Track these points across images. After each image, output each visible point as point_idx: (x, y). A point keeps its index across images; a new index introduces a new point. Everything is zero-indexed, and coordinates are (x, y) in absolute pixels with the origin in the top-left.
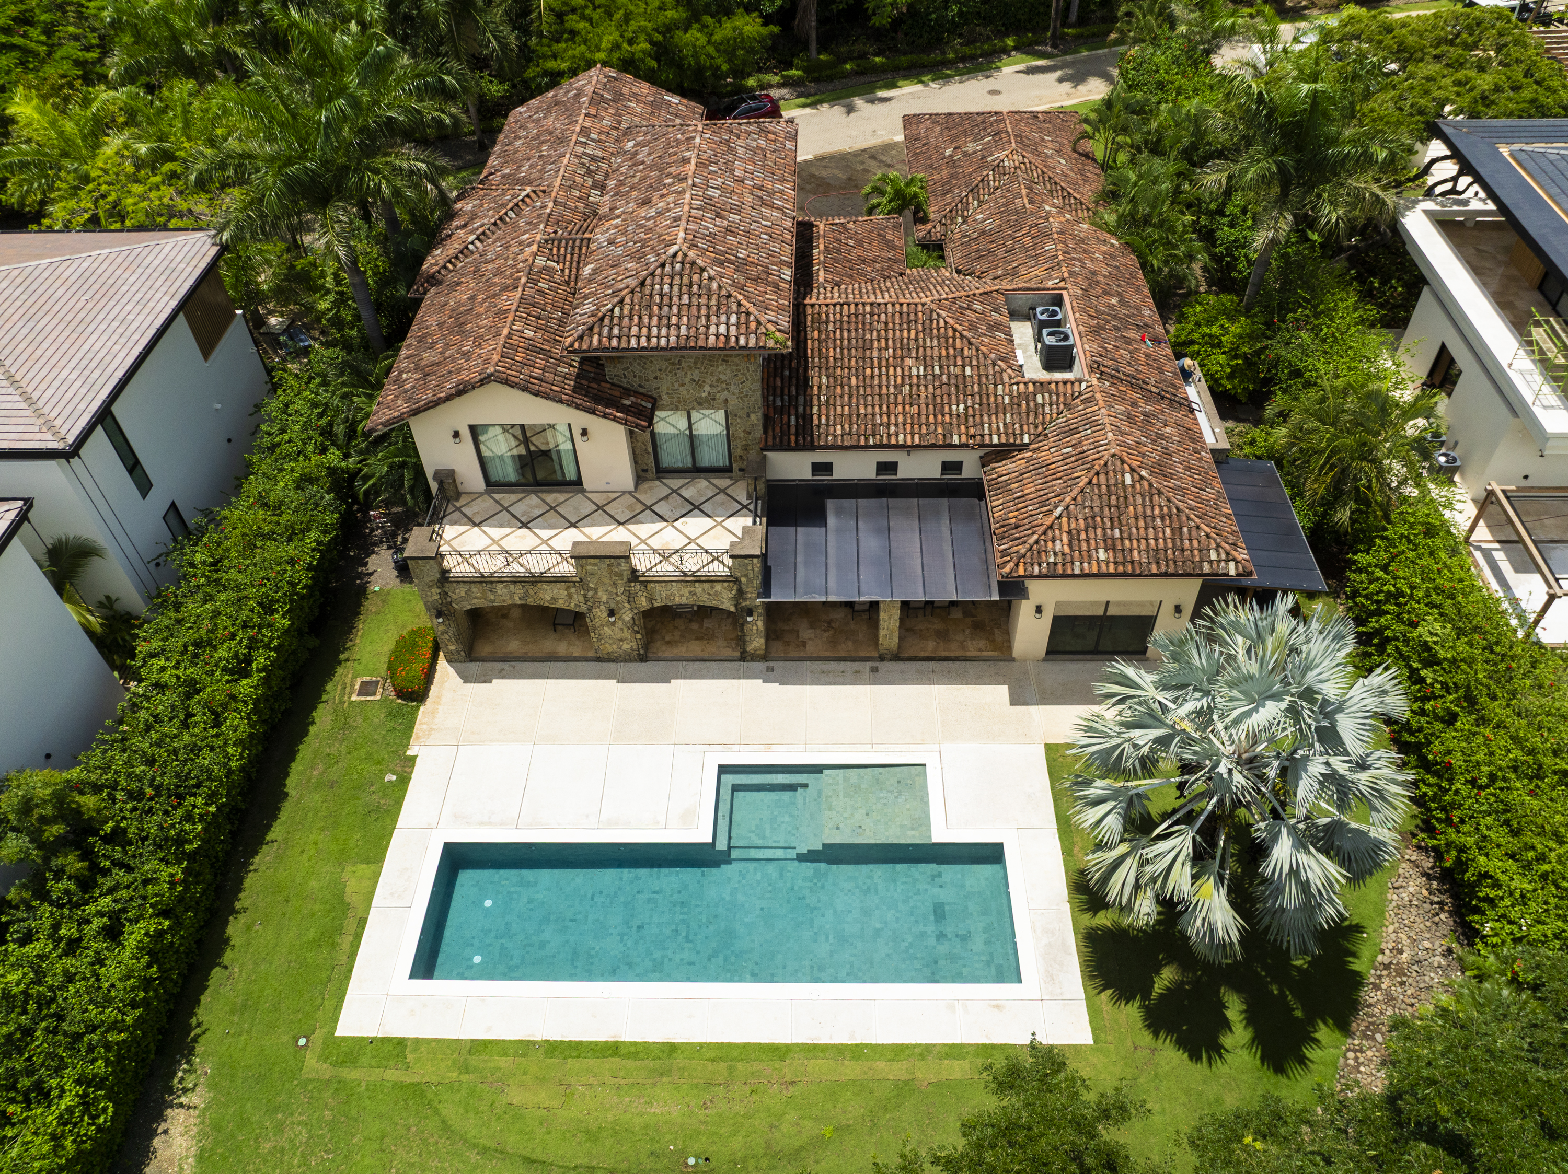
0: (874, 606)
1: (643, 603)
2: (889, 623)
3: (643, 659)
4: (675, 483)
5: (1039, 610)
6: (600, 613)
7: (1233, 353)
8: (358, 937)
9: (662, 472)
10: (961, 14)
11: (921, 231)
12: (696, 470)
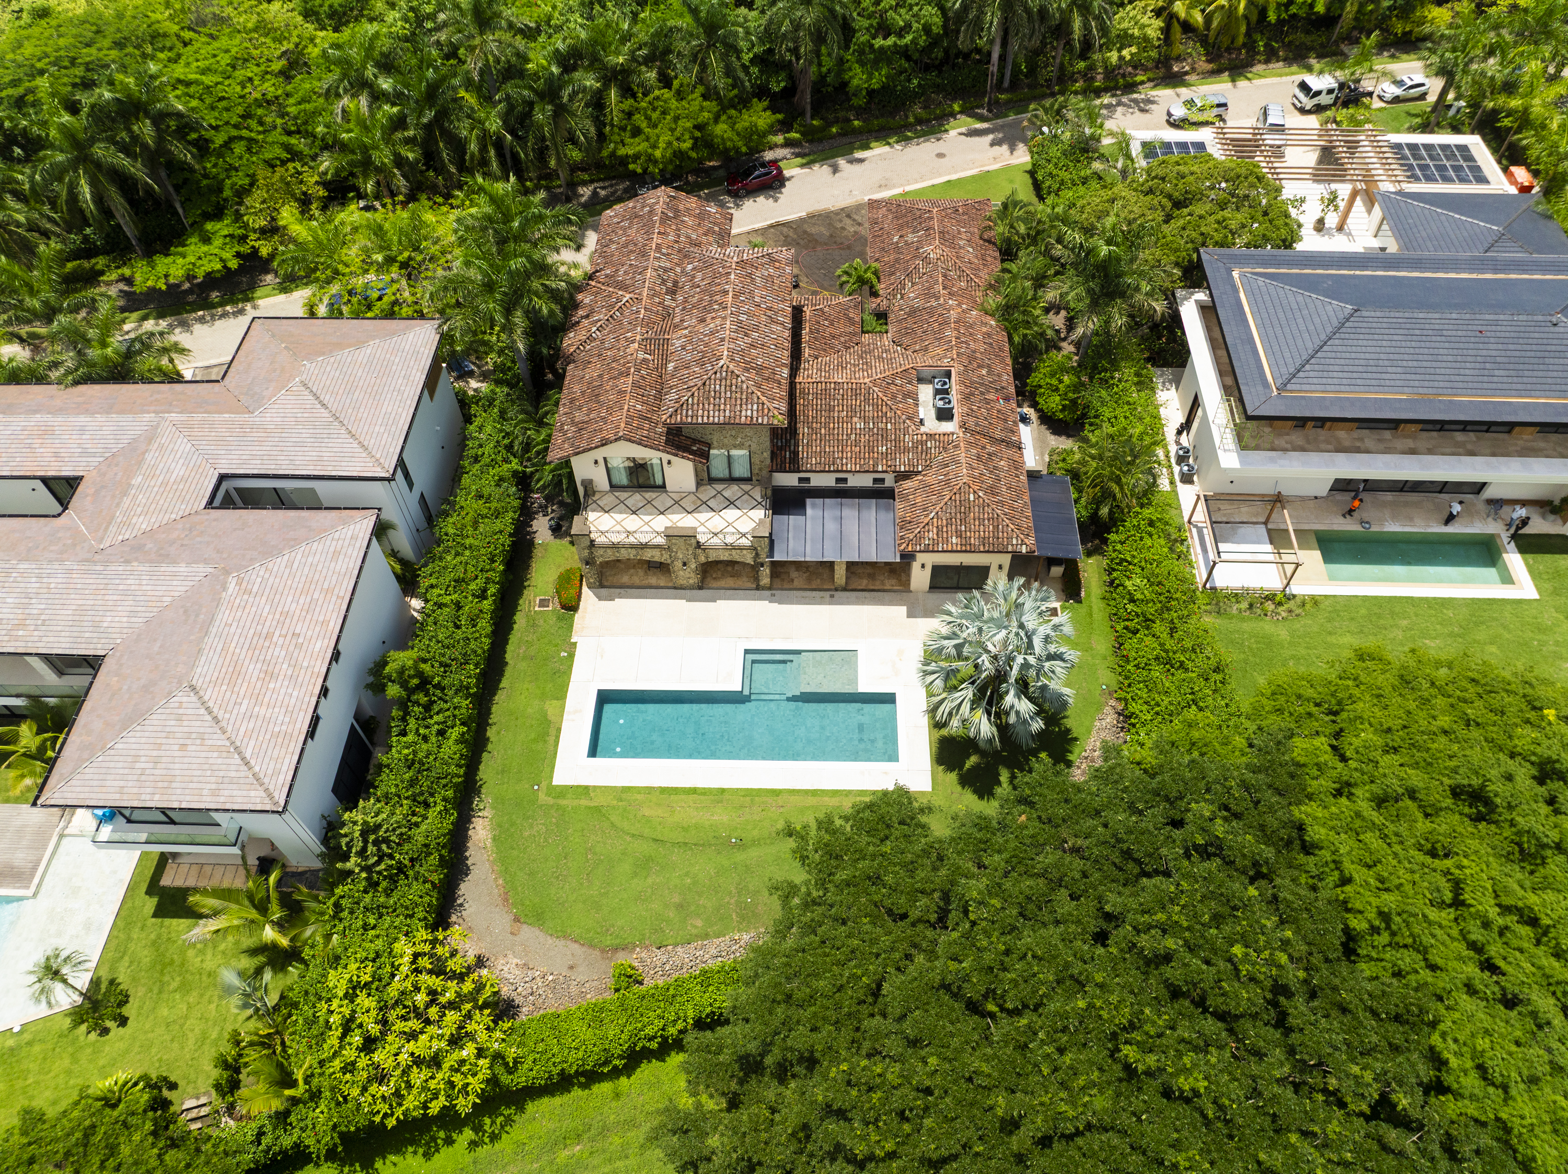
0: (831, 565)
1: (703, 559)
2: (840, 574)
3: (700, 588)
4: (719, 487)
5: (923, 566)
6: (678, 564)
7: (1064, 396)
8: (558, 737)
9: (712, 480)
10: (919, 85)
11: (873, 304)
12: (732, 480)
